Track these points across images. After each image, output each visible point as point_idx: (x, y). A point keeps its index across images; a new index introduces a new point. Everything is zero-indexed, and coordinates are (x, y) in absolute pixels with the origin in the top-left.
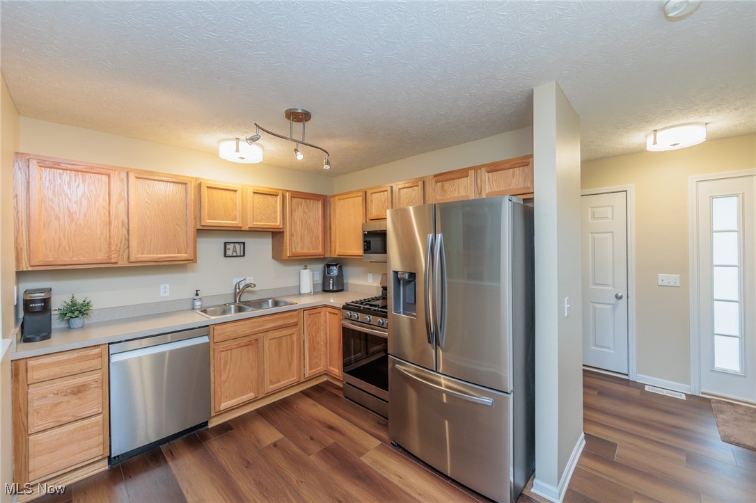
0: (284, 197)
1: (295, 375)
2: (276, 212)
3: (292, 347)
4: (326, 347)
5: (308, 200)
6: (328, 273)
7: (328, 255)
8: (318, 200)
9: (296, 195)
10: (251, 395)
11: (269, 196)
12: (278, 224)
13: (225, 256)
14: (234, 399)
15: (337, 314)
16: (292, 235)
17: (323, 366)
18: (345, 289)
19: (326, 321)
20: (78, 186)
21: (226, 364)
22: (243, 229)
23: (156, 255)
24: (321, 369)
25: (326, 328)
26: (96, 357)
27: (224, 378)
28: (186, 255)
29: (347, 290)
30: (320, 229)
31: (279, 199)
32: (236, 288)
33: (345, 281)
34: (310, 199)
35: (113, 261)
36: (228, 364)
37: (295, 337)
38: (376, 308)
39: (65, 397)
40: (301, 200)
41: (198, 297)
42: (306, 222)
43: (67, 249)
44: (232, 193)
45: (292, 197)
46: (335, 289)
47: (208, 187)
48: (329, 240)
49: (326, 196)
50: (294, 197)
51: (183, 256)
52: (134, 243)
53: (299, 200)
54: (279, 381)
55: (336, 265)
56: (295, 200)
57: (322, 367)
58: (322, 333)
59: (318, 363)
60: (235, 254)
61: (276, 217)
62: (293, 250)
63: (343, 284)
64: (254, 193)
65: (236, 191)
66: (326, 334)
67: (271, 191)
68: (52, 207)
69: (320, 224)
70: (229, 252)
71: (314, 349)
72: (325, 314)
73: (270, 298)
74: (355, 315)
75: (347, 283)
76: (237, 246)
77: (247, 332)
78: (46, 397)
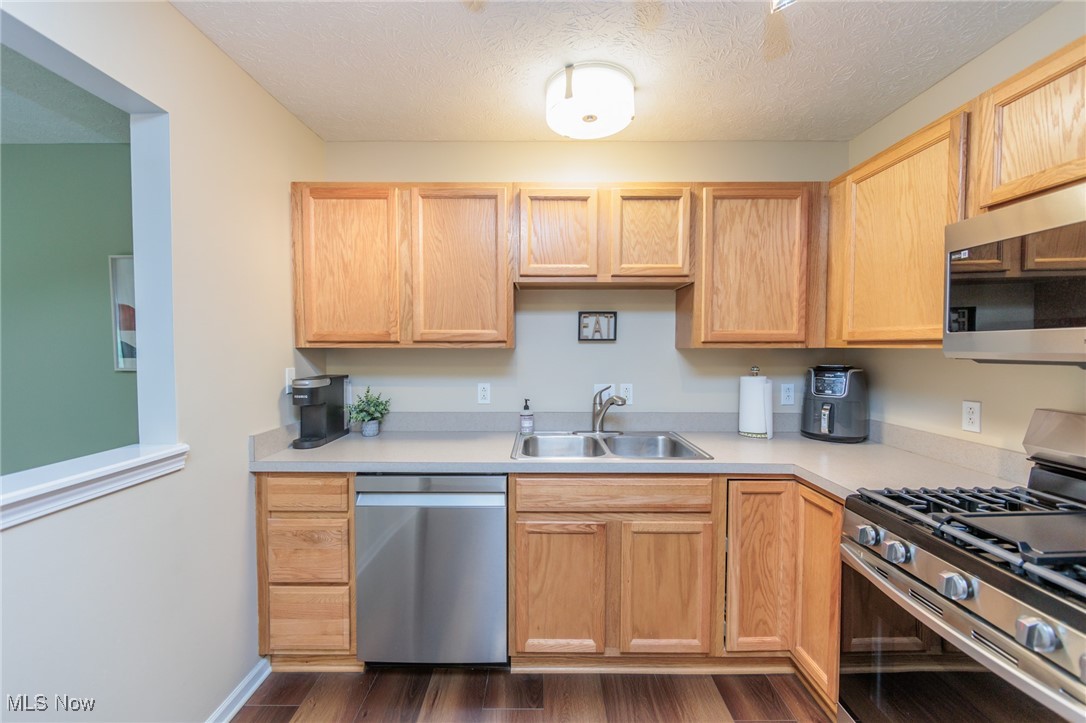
0: (694, 199)
1: (699, 634)
2: (673, 238)
3: (693, 565)
4: (795, 593)
5: (761, 202)
6: (818, 390)
7: (817, 342)
8: (793, 197)
9: (726, 192)
10: (588, 644)
11: (658, 203)
12: (680, 265)
13: (579, 339)
14: (554, 637)
15: (830, 513)
16: (713, 290)
17: (783, 637)
18: (871, 437)
19: (795, 521)
20: (353, 220)
21: (538, 560)
22: (601, 279)
23: (448, 331)
24: (772, 642)
25: (795, 536)
26: (339, 492)
27: (534, 588)
28: (495, 332)
29: (879, 442)
30: (796, 273)
31: (682, 206)
32: (595, 404)
33: (874, 416)
34: (768, 198)
35: (393, 339)
36: (543, 561)
37: (700, 542)
38: (1015, 559)
39: (305, 544)
40: (741, 202)
41: (527, 412)
42: (754, 256)
43: (342, 318)
44: (578, 204)
45: (715, 198)
46: (839, 432)
47: (533, 199)
48: (822, 302)
49: (818, 184)
50: (722, 198)
51: (490, 333)
52: (420, 310)
53: (734, 203)
54: (655, 635)
55: (845, 370)
56: (724, 206)
57: (776, 639)
58: (784, 549)
59: (765, 623)
60: (597, 336)
61: (675, 249)
62: (717, 327)
63: (866, 424)
64: (625, 198)
65: (585, 199)
66: (794, 555)
67: (665, 191)
68: (326, 257)
69: (796, 260)
70: (588, 333)
71: (757, 585)
72: (795, 500)
73: (661, 433)
74: (895, 545)
75: (879, 424)
76: (603, 320)
77: (584, 505)
78: (284, 535)
